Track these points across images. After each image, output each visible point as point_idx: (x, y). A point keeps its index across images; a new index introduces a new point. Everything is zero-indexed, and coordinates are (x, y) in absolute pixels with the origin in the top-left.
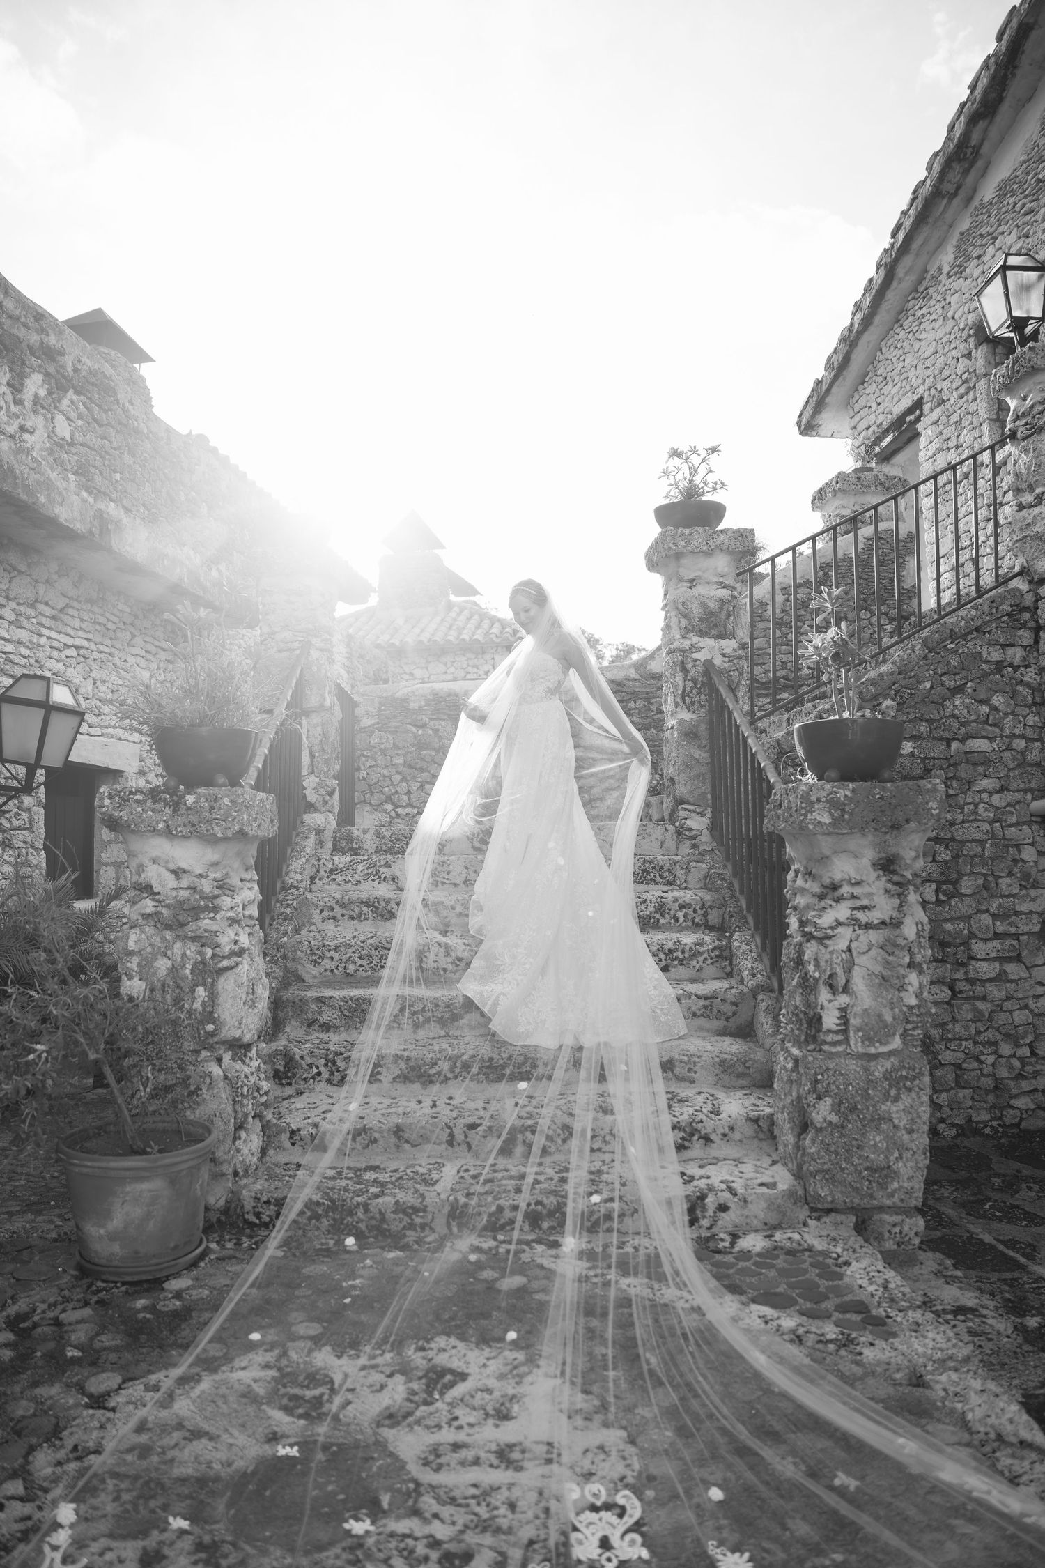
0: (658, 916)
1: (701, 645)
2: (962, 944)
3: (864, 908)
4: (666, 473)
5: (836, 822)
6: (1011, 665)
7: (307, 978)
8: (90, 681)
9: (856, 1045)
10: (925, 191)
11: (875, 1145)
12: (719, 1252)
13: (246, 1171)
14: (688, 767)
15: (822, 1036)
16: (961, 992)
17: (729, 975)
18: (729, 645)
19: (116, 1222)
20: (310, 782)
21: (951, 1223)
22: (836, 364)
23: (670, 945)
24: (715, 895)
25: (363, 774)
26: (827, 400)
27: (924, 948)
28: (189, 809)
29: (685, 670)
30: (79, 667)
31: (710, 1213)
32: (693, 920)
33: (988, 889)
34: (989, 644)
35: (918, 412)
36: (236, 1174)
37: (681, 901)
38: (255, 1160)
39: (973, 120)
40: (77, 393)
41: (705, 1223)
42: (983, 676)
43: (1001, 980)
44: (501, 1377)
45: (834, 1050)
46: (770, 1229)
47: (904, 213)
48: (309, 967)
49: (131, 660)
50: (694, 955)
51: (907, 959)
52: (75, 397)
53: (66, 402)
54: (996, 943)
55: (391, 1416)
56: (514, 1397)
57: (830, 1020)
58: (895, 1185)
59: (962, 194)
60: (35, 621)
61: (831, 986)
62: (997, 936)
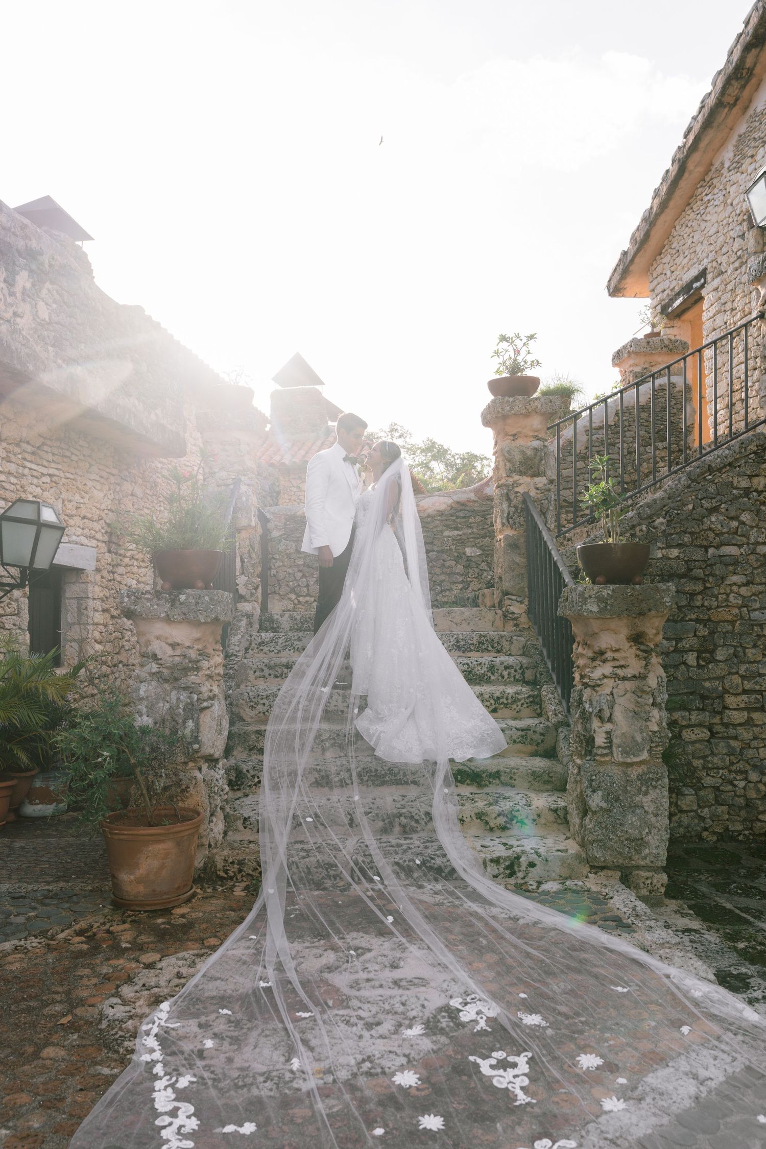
0: (489, 674)
1: (521, 481)
2: (717, 698)
3: (622, 667)
4: (497, 353)
5: (601, 611)
6: (756, 491)
7: (247, 718)
8: (60, 501)
9: (618, 756)
10: (711, 102)
11: (632, 824)
12: (529, 891)
13: (216, 844)
14: (512, 569)
15: (595, 751)
16: (718, 733)
17: (540, 715)
18: (541, 481)
19: (141, 871)
20: (241, 580)
21: (704, 896)
22: (638, 239)
23: (498, 694)
24: (530, 660)
25: (273, 572)
26: (632, 268)
27: (663, 693)
28: (181, 604)
29: (509, 499)
30: (52, 491)
31: (523, 868)
32: (514, 677)
33: (738, 657)
34: (739, 475)
35: (702, 280)
36: (210, 846)
37: (505, 664)
38: (221, 837)
39: (747, 48)
40: (52, 283)
41: (520, 875)
42: (734, 499)
43: (749, 725)
44: (393, 949)
45: (603, 759)
46: (563, 879)
47: (694, 118)
48: (248, 710)
49: (90, 484)
50: (515, 701)
51: (651, 700)
52: (50, 287)
53: (44, 291)
54: (745, 697)
55: (328, 968)
56: (400, 958)
57: (600, 740)
58: (647, 851)
59: (740, 105)
60: (20, 456)
61: (600, 717)
62: (745, 692)
